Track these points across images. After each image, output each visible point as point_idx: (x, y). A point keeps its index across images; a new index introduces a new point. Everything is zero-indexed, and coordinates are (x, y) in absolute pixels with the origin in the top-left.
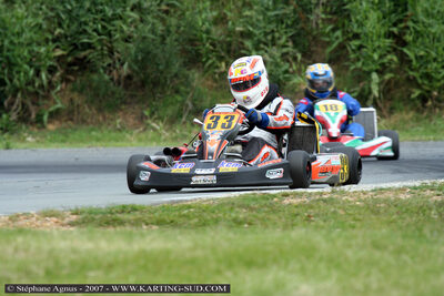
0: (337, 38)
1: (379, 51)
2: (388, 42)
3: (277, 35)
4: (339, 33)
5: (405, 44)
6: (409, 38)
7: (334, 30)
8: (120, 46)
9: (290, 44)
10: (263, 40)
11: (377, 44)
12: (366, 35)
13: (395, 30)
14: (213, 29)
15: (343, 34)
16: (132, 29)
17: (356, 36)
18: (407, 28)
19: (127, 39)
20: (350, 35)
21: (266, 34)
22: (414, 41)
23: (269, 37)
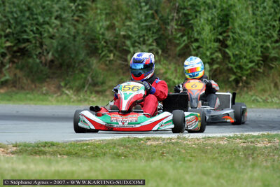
0: (184, 41)
1: (210, 51)
2: (216, 44)
3: (146, 38)
4: (185, 38)
5: (227, 46)
6: (229, 43)
7: (182, 36)
8: (47, 41)
9: (155, 44)
10: (138, 40)
11: (209, 46)
12: (202, 40)
13: (221, 37)
14: (106, 33)
15: (188, 39)
16: (55, 30)
17: (196, 40)
18: (228, 36)
19: (52, 37)
20: (193, 39)
21: (139, 37)
22: (233, 45)
23: (142, 39)
